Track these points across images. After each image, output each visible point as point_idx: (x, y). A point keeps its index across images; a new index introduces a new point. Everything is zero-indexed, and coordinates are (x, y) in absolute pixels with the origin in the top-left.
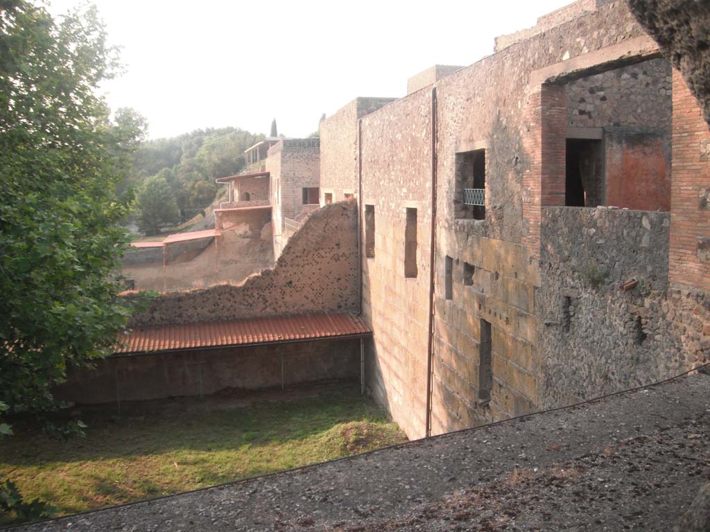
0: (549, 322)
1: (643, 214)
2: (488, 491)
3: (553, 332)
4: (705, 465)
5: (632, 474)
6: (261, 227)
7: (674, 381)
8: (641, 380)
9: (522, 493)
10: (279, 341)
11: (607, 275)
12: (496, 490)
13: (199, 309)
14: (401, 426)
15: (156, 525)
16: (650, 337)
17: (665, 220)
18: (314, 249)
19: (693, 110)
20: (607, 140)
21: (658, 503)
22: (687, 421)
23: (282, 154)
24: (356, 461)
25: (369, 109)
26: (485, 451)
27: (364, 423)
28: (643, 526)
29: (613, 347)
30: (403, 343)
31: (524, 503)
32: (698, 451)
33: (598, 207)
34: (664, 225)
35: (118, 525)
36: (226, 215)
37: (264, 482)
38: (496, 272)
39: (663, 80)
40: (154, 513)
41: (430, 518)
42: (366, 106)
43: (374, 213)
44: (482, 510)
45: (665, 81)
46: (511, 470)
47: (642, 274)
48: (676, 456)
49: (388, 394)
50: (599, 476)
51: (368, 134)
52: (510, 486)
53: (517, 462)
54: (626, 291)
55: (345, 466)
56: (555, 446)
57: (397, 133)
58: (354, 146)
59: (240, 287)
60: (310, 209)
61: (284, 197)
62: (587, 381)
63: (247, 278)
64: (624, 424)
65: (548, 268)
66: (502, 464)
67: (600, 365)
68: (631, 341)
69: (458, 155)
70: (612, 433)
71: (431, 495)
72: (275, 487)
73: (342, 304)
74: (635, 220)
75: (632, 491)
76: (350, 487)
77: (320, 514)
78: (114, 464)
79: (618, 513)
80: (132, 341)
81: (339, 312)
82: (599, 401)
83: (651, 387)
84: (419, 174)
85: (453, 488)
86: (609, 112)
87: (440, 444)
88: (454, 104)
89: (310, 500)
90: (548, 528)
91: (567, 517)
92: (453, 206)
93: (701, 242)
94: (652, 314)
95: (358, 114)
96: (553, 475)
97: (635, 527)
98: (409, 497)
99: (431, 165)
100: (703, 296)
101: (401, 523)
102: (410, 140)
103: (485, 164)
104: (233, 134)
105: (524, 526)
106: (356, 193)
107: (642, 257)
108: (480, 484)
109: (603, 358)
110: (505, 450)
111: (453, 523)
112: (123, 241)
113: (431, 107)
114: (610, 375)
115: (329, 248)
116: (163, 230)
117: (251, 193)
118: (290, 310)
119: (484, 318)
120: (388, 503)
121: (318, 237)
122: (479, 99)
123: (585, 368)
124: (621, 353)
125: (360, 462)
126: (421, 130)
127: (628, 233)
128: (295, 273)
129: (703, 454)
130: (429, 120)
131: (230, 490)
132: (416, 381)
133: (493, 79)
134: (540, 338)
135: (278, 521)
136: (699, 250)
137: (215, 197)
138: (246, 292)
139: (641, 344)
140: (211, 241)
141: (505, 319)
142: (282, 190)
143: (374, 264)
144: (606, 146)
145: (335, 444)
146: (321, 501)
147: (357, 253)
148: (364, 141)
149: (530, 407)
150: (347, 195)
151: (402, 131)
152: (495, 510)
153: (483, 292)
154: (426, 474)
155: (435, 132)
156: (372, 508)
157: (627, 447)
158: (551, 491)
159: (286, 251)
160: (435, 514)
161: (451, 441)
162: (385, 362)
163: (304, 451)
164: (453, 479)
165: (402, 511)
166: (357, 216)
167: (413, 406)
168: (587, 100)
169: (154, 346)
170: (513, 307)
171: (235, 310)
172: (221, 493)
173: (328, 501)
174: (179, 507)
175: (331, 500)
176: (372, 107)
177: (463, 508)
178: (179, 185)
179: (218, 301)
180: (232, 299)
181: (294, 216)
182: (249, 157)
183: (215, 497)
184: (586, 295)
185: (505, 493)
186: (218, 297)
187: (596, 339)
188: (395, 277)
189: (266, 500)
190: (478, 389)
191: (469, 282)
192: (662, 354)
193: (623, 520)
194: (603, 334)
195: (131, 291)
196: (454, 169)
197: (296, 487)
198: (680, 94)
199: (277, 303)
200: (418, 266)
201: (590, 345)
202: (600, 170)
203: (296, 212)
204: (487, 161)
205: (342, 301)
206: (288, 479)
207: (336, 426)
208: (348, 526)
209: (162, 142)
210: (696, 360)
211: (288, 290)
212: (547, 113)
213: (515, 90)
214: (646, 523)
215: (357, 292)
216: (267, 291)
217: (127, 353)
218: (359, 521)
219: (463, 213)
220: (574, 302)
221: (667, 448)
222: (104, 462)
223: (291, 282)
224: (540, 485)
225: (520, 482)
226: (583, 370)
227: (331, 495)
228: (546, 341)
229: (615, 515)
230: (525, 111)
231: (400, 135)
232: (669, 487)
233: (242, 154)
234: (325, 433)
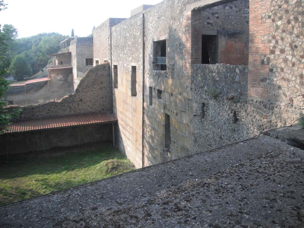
0: (195, 114)
1: (236, 67)
2: (176, 190)
3: (197, 118)
4: (271, 175)
5: (240, 180)
6: (68, 76)
7: (254, 138)
8: (236, 138)
9: (192, 191)
10: (77, 125)
11: (220, 93)
12: (180, 190)
13: (41, 113)
14: (131, 161)
15: (24, 213)
16: (240, 120)
17: (246, 69)
18: (91, 85)
19: (258, 21)
20: (219, 35)
21: (253, 193)
22: (261, 156)
23: (76, 44)
24: (115, 179)
25: (115, 23)
26: (173, 172)
27: (115, 160)
28: (247, 204)
29: (223, 125)
30: (131, 125)
31: (193, 195)
32: (267, 169)
33: (216, 64)
34: (245, 71)
35: (6, 214)
36: (52, 71)
37: (74, 190)
38: (172, 93)
39: (243, 10)
40: (23, 208)
41: (151, 204)
42: (113, 22)
43: (117, 68)
44: (174, 199)
45: (244, 10)
46: (186, 180)
47: (236, 93)
48: (258, 172)
49: (125, 147)
50: (225, 182)
51: (114, 34)
52: (186, 188)
53: (188, 177)
54: (229, 100)
55: (110, 181)
56: (204, 169)
57: (127, 33)
58: (108, 39)
59: (59, 102)
60: (89, 68)
61: (78, 62)
62: (212, 139)
63: (62, 98)
64: (234, 158)
65: (194, 91)
66: (181, 178)
67: (218, 132)
68: (231, 122)
69: (154, 42)
70: (229, 162)
71: (151, 193)
72: (78, 193)
73: (104, 109)
74: (233, 69)
75: (241, 188)
76: (113, 191)
77: (100, 205)
78: (7, 182)
79: (236, 198)
80: (12, 127)
81: (103, 112)
82: (222, 148)
83: (244, 141)
84: (137, 51)
85: (160, 190)
86: (220, 23)
87: (153, 169)
88: (152, 20)
89: (95, 198)
90: (205, 207)
91: (213, 201)
92: (152, 64)
93: (262, 79)
94: (240, 110)
95: (110, 25)
96: (204, 182)
97: (244, 205)
98: (141, 195)
99: (142, 47)
100: (263, 102)
101: (138, 207)
102: (133, 36)
103: (166, 46)
104: (54, 36)
105: (194, 206)
106: (109, 60)
107: (236, 85)
108: (172, 187)
109: (219, 129)
110: (182, 171)
111: (162, 206)
112: (6, 84)
113: (142, 22)
114: (222, 137)
115: (98, 84)
116: (25, 78)
117: (63, 62)
118: (82, 112)
119: (166, 113)
120: (131, 198)
121: (93, 79)
122: (163, 18)
123: (211, 134)
124: (227, 127)
125: (117, 179)
126: (137, 32)
127: (230, 75)
128: (83, 96)
129: (270, 170)
130: (141, 28)
131: (58, 195)
132: (137, 141)
133: (169, 9)
134: (191, 121)
135: (81, 209)
136: (261, 82)
137: (47, 63)
138: (62, 104)
139: (236, 123)
140: (46, 82)
141: (176, 113)
142: (77, 60)
143: (118, 91)
144: (219, 38)
145: (103, 170)
146: (101, 198)
147: (110, 86)
148: (113, 37)
149: (188, 151)
150: (105, 61)
151: (129, 32)
152: (180, 199)
153: (166, 102)
154: (147, 183)
155: (144, 32)
156: (124, 200)
157: (236, 168)
158: (204, 189)
159: (79, 86)
160: (153, 202)
161: (158, 168)
162: (123, 133)
163: (89, 173)
164: (160, 186)
165: (138, 201)
166: (110, 70)
167: (136, 152)
168: (210, 18)
169: (22, 129)
170: (179, 108)
171: (57, 112)
172: (54, 196)
173: (103, 198)
174: (34, 204)
175: (105, 197)
176: (116, 22)
177: (165, 199)
178: (32, 59)
179: (50, 109)
180: (55, 107)
181: (82, 71)
182: (62, 46)
183: (51, 198)
184: (212, 102)
185: (184, 191)
186: (50, 107)
187: (216, 121)
188: (127, 96)
189: (75, 199)
190: (164, 144)
191: (160, 97)
192: (245, 127)
193: (238, 202)
194: (219, 119)
195: (11, 105)
196: (152, 48)
197: (88, 192)
198: (253, 14)
199: (75, 109)
200: (137, 91)
201: (213, 124)
202: (216, 48)
203: (83, 69)
204: (167, 45)
205: (104, 107)
206: (84, 188)
207: (103, 162)
208: (114, 210)
209: (24, 39)
210: (260, 130)
211: (80, 103)
212: (194, 23)
213: (179, 14)
214: (249, 203)
215: (110, 103)
216: (71, 104)
217: (10, 133)
218: (119, 207)
219: (156, 68)
220: (206, 106)
221: (254, 168)
222: (2, 182)
223: (81, 100)
224: (199, 187)
225: (190, 186)
226: (210, 134)
227: (105, 195)
228: (194, 122)
229: (234, 199)
230: (184, 23)
231: (128, 34)
232: (257, 186)
233: (59, 44)
234: (99, 165)
